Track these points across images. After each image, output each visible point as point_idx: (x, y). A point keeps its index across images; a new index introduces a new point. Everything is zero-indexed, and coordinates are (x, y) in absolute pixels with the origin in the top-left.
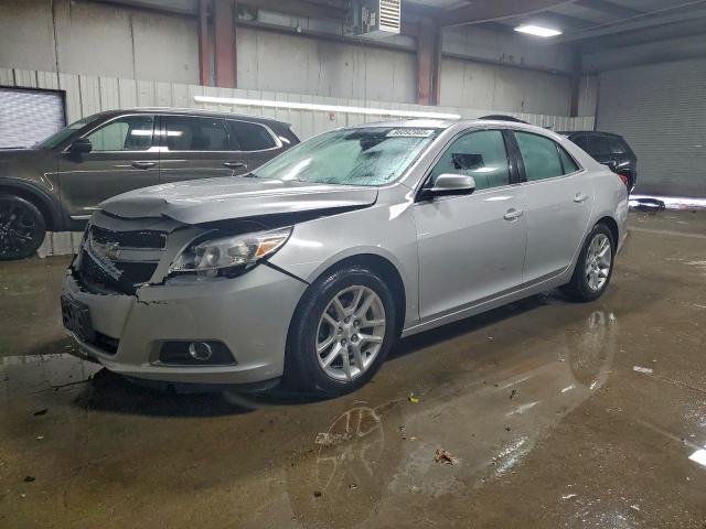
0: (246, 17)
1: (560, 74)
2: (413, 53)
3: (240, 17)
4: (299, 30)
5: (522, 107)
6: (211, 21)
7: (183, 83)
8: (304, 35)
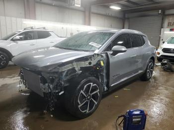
1: (120, 18)
2: (84, 12)
4: (53, 4)
5: (111, 27)
8: (55, 6)
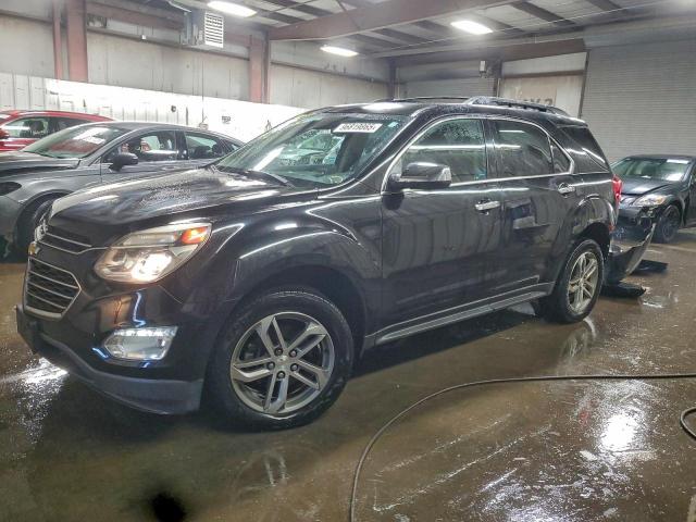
0: (97, 25)
1: (377, 82)
2: (246, 59)
3: (91, 24)
4: (144, 38)
6: (64, 26)
7: (24, 74)
8: (148, 41)
